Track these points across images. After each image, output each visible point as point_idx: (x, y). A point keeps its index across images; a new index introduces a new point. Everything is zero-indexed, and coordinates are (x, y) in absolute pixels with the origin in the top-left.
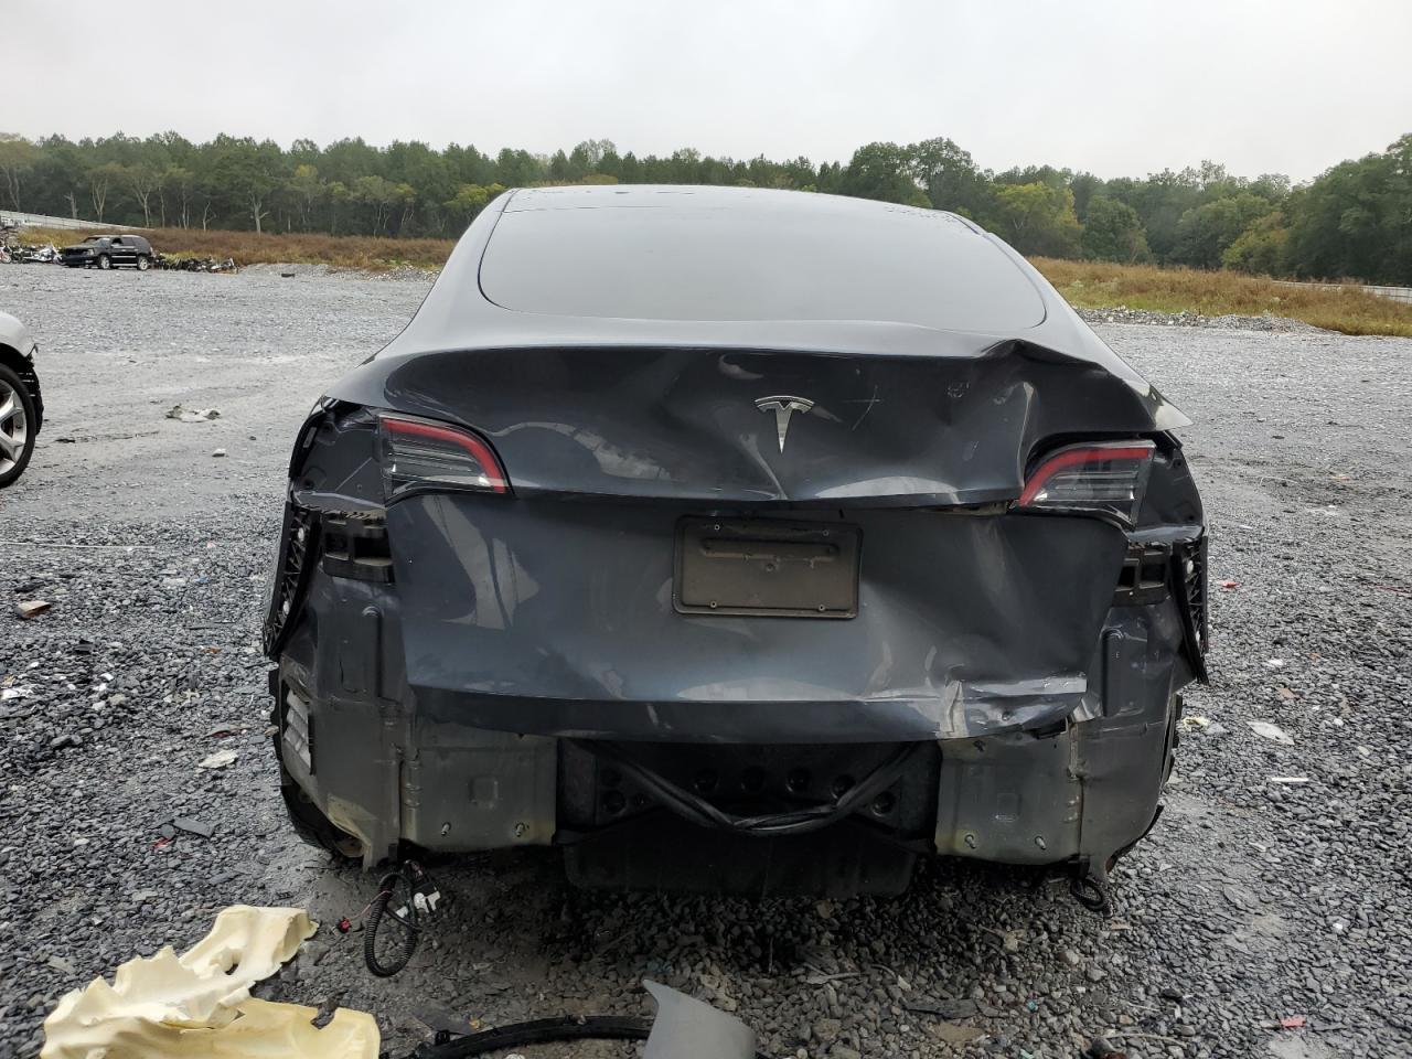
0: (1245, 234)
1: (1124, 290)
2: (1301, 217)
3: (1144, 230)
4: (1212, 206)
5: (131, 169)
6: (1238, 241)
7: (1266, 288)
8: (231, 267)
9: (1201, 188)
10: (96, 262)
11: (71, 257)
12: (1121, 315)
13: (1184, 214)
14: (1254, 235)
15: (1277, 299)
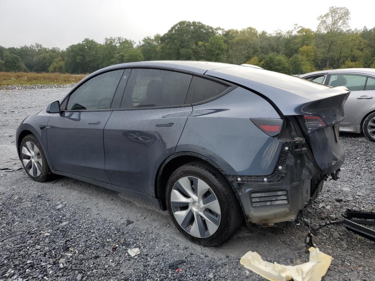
0: (53, 63)
1: (30, 80)
2: (66, 58)
3: (24, 62)
4: (42, 55)
6: (52, 65)
7: (70, 77)
9: (37, 51)
12: (39, 87)
13: (34, 58)
14: (55, 63)
15: (74, 79)
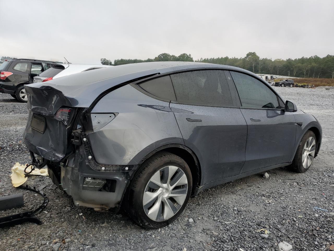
5: (303, 65)
8: (313, 87)
10: (281, 85)
11: (276, 84)
